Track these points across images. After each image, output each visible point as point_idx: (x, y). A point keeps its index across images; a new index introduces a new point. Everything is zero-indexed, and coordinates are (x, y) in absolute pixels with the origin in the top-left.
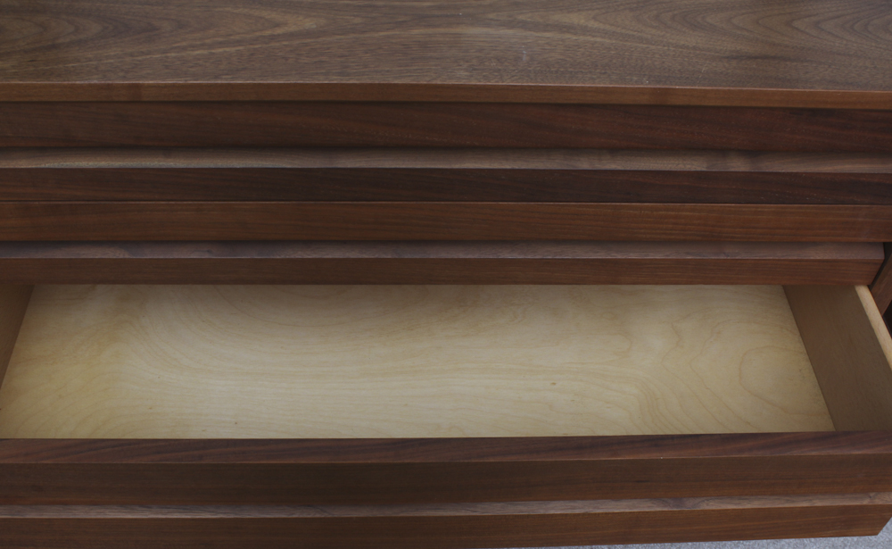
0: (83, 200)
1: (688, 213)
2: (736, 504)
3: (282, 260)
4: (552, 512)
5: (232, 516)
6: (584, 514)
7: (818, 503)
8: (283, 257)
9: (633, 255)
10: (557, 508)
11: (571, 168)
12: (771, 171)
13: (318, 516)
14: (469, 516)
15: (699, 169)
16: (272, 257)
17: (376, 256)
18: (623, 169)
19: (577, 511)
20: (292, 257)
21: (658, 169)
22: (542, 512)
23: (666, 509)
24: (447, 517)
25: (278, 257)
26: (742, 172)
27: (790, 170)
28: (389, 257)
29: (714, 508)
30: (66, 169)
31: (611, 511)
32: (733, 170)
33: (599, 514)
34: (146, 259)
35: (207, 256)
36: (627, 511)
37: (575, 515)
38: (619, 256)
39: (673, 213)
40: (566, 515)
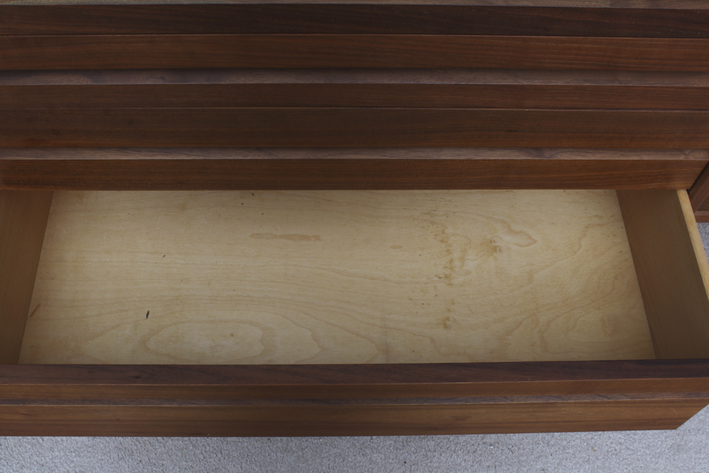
0: (48, 34)
1: (590, 46)
2: (583, 156)
3: (228, 85)
4: (443, 158)
5: (202, 158)
6: (467, 160)
7: (646, 158)
8: (228, 82)
9: (538, 82)
10: (447, 155)
11: (487, 5)
12: (668, 8)
13: (266, 158)
14: (380, 159)
15: (603, 6)
16: (218, 83)
17: (310, 82)
18: (534, 5)
19: (462, 158)
20: (236, 82)
21: (566, 6)
22: (436, 158)
23: (529, 158)
24: (364, 160)
25: (224, 83)
26: (642, 9)
27: (686, 8)
28: (322, 82)
29: (566, 158)
30: (29, 6)
31: (488, 158)
32: (634, 7)
33: (479, 160)
34: (107, 85)
35: (160, 82)
36: (500, 158)
37: (460, 161)
38: (525, 83)
39: (576, 45)
40: (454, 160)
